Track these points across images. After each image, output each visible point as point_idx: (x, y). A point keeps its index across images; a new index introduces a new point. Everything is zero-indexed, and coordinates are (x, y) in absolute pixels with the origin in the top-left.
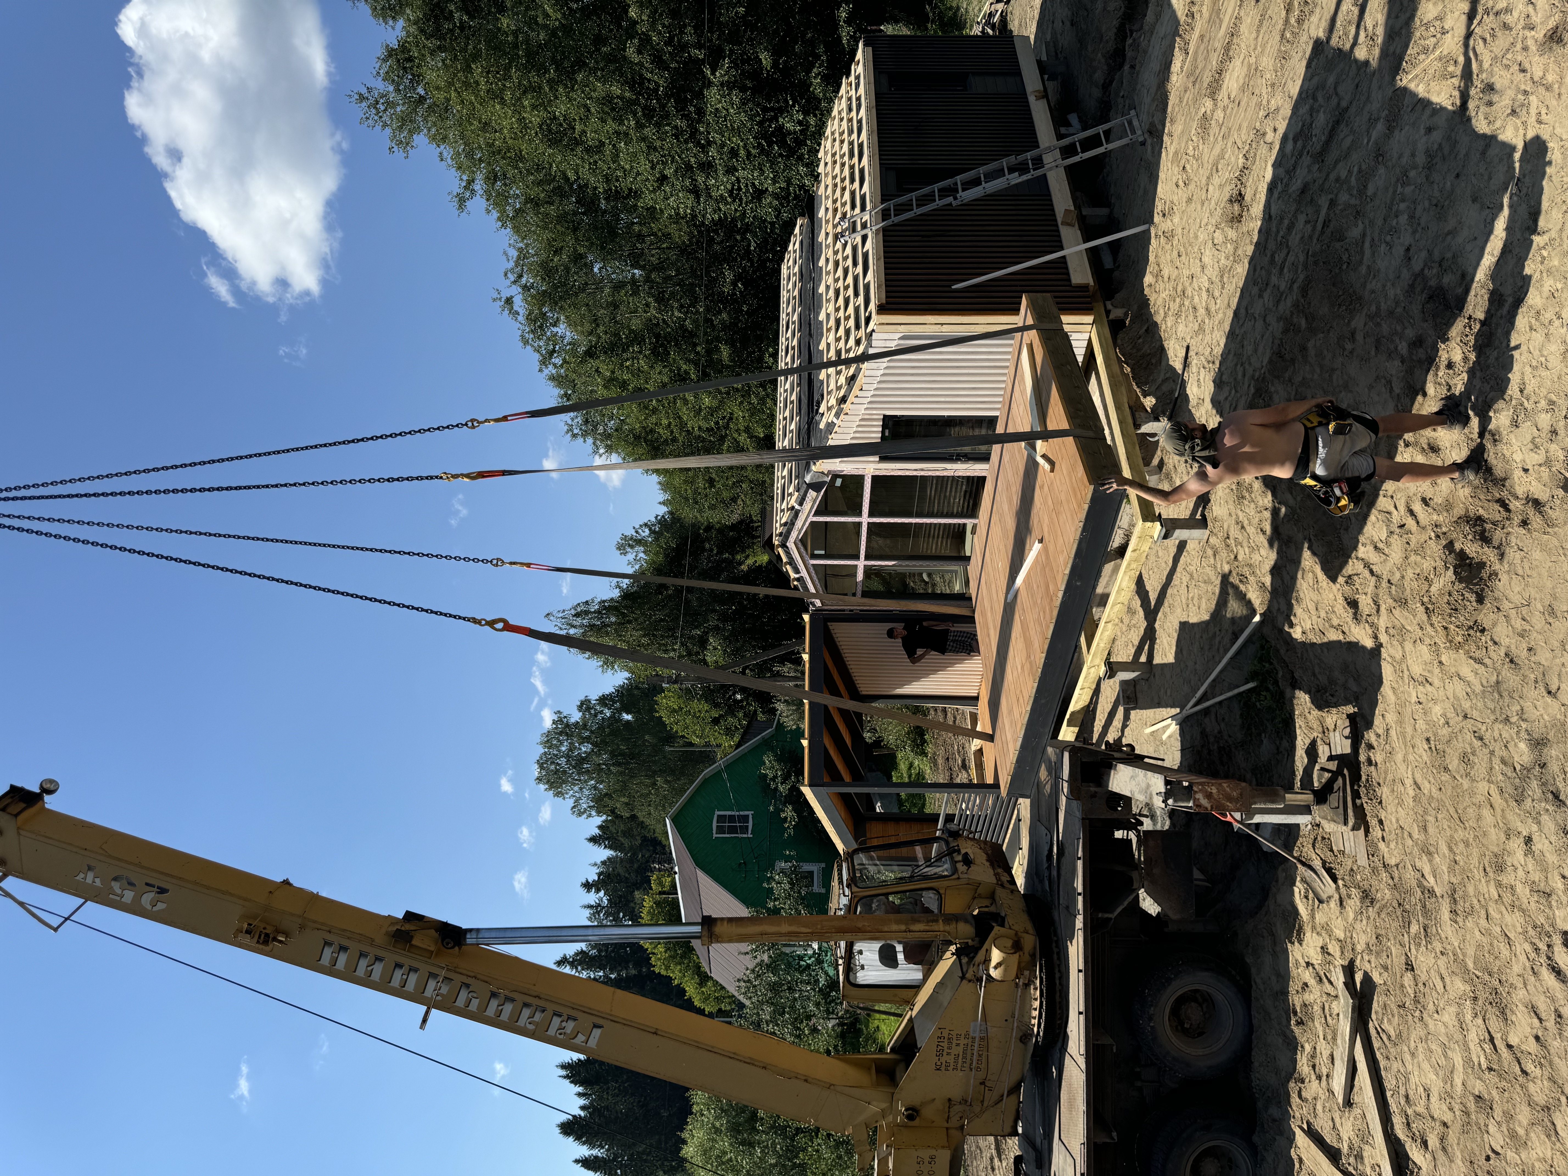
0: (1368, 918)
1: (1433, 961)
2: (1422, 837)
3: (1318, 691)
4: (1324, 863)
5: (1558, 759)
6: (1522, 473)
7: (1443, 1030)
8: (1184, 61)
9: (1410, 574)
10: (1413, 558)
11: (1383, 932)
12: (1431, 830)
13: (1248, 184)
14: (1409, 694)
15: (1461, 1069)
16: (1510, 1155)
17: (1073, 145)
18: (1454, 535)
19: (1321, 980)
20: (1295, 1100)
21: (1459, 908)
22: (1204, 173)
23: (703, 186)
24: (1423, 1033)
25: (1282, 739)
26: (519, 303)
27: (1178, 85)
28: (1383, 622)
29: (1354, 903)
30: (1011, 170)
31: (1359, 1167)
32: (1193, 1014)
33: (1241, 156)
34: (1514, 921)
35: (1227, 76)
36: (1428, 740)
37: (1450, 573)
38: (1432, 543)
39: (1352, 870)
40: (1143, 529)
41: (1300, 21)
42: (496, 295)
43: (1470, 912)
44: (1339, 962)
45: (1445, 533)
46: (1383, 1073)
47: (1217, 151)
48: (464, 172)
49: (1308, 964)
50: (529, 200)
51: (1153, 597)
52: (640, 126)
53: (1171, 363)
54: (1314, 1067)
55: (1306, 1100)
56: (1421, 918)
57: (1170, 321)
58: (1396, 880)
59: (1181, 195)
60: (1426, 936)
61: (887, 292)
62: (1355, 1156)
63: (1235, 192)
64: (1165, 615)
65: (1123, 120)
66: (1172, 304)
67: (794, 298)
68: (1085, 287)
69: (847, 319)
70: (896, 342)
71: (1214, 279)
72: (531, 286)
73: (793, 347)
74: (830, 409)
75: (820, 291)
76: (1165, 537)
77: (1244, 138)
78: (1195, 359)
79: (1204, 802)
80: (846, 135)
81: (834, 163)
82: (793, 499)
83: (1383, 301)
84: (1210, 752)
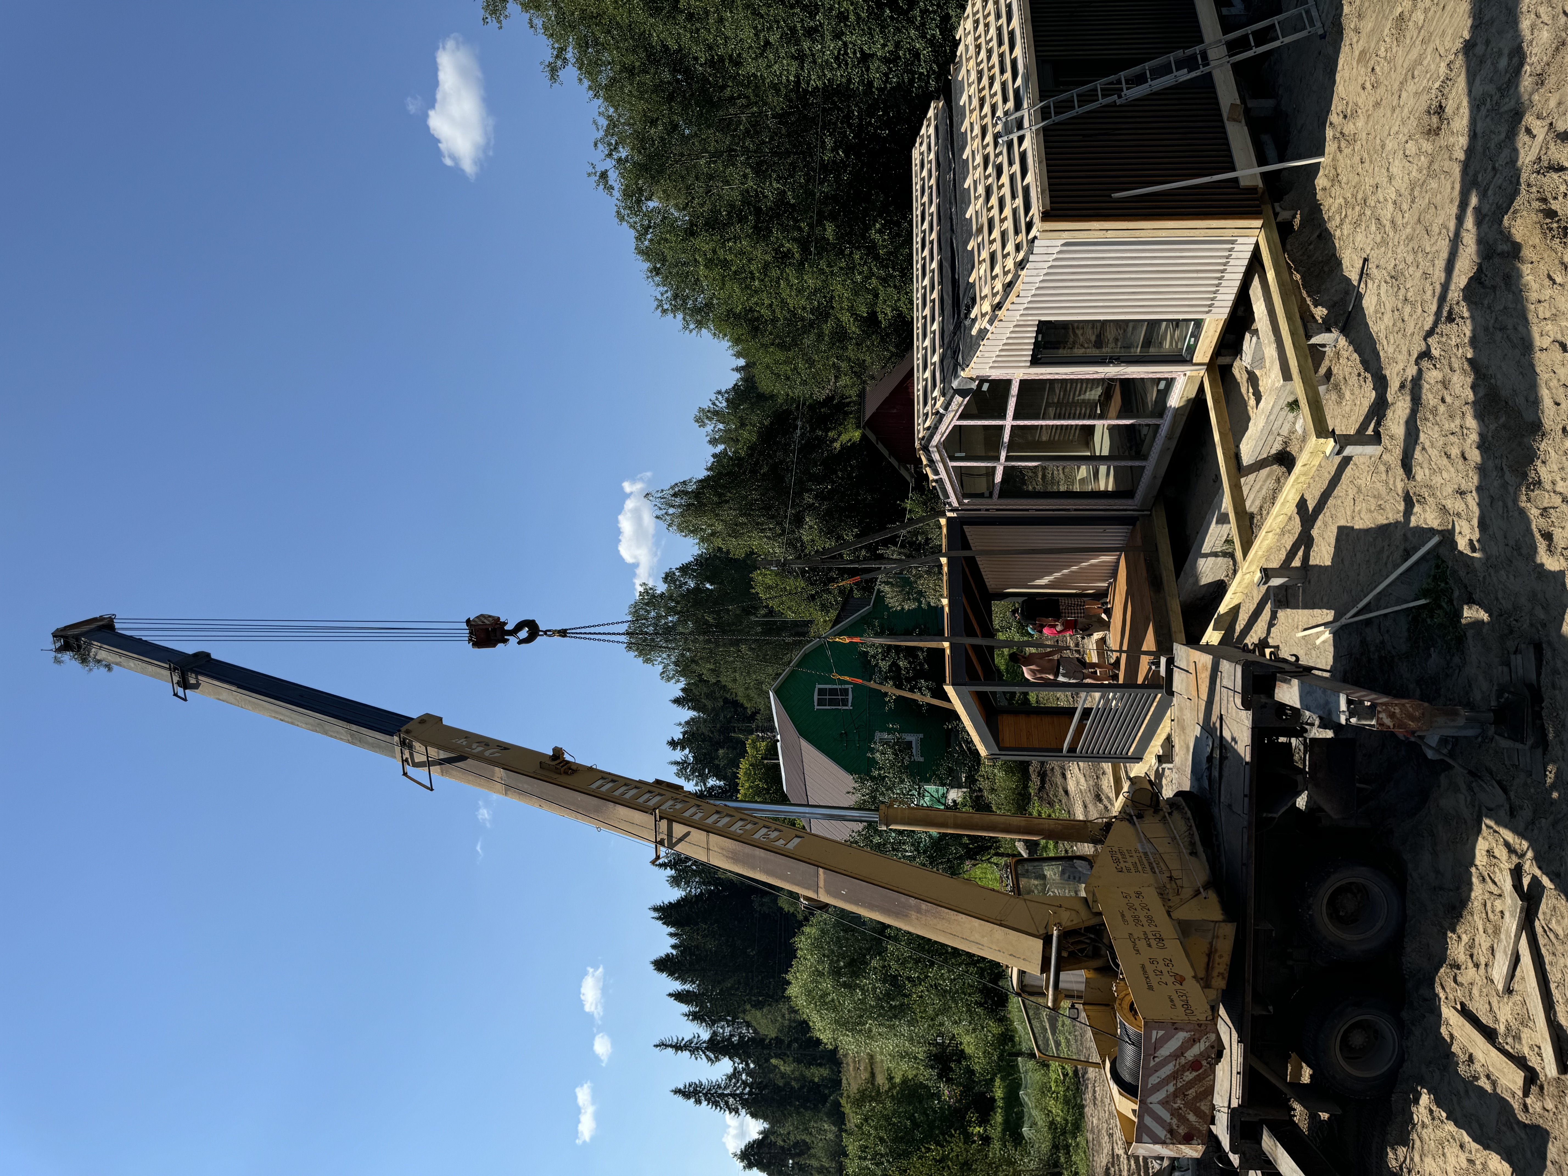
0: (1541, 828)
3: (1501, 615)
4: (1495, 775)
13: (1451, 97)
17: (1244, 38)
19: (1484, 880)
20: (1449, 985)
22: (1396, 78)
23: (808, 52)
25: (1453, 655)
26: (614, 177)
29: (1525, 814)
30: (1180, 65)
31: (1517, 1046)
32: (1348, 903)
33: (1443, 65)
39: (1525, 783)
40: (1316, 444)
42: (591, 170)
44: (1507, 866)
46: (1548, 967)
47: (1414, 54)
48: (556, 42)
50: (624, 68)
51: (1311, 505)
53: (1346, 274)
54: (1471, 956)
55: (1462, 985)
57: (1347, 229)
59: (1366, 99)
61: (1050, 197)
62: (1514, 1037)
63: (1435, 104)
64: (1325, 524)
65: (1301, 9)
66: (1350, 212)
67: (931, 188)
68: (1253, 190)
69: (1002, 221)
70: (1058, 249)
71: (1403, 191)
72: (627, 160)
73: (932, 242)
74: (983, 315)
75: (966, 186)
76: (1338, 453)
77: (1448, 45)
78: (1374, 271)
79: (1387, 721)
80: (992, 18)
81: (978, 47)
82: (939, 404)
84: (1370, 660)
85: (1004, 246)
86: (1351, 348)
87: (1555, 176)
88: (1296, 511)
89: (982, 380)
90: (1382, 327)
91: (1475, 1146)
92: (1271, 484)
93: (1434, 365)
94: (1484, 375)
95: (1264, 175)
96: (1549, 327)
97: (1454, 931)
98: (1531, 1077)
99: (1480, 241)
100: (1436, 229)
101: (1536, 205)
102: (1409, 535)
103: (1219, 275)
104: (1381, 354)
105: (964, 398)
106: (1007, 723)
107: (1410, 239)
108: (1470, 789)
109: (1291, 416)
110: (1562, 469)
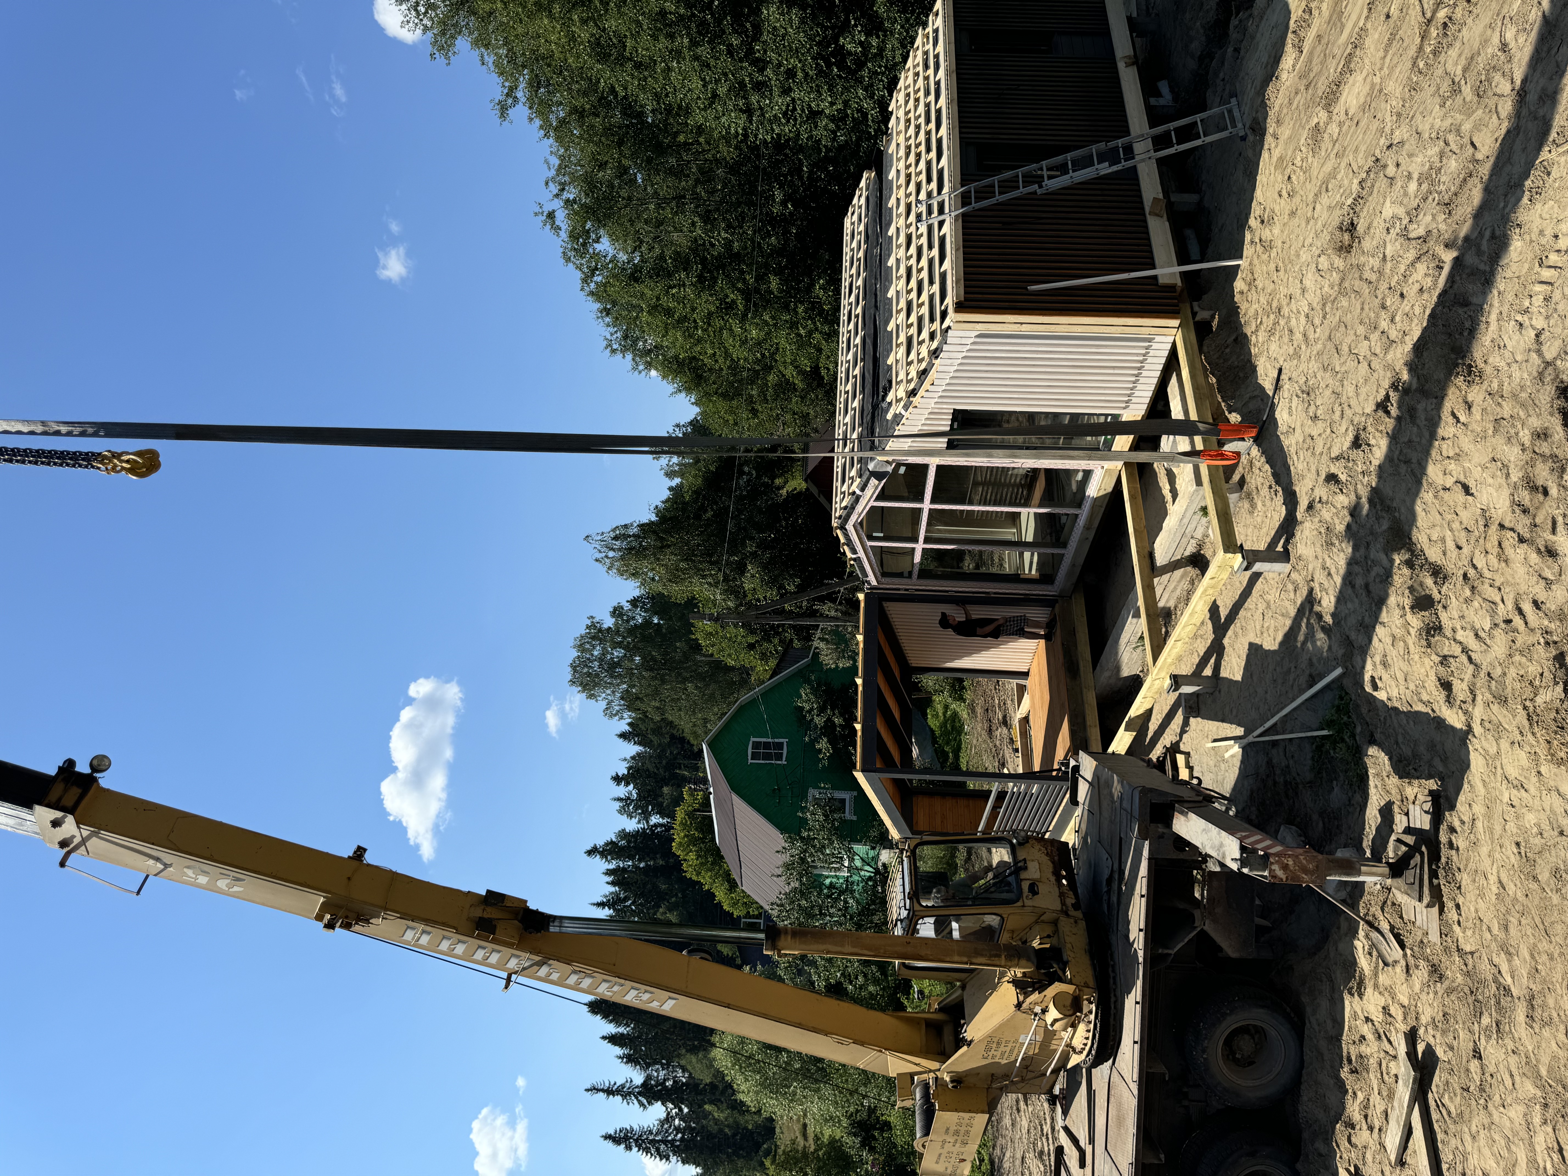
0: (1436, 993)
1: (1503, 1056)
2: (1502, 935)
3: (1400, 761)
4: (1392, 929)
7: (1508, 1124)
8: (1297, 60)
9: (1512, 672)
10: (1517, 658)
11: (1451, 1012)
12: (1513, 931)
13: (1362, 215)
14: (1501, 792)
15: (1524, 1166)
17: (1167, 133)
19: (1379, 1037)
20: (1344, 1144)
21: (1537, 1014)
22: (1311, 189)
23: (756, 105)
24: (1486, 1121)
25: (1352, 792)
26: (561, 217)
27: (1288, 83)
28: (1478, 712)
29: (1421, 974)
30: (1101, 158)
32: (1246, 1045)
33: (1356, 182)
35: (1346, 90)
36: (1518, 844)
37: (1559, 688)
38: (1540, 649)
39: (1422, 942)
40: (1224, 559)
41: (1435, 53)
42: (538, 209)
43: (1548, 1023)
44: (1403, 1028)
45: (1555, 643)
46: (1440, 1145)
47: (1328, 167)
48: (507, 80)
49: (1367, 1019)
50: (574, 110)
51: (1224, 613)
52: (694, 44)
53: (1260, 381)
54: (1366, 1117)
55: (1356, 1146)
56: (1494, 1013)
57: (1262, 336)
58: (1470, 967)
59: (1282, 206)
60: (1498, 1031)
61: (966, 288)
63: (1347, 220)
64: (1236, 636)
65: (1225, 109)
66: (1265, 319)
67: (859, 260)
68: (1171, 288)
69: (920, 306)
70: (972, 340)
71: (1315, 305)
72: (574, 201)
73: (857, 316)
74: (898, 401)
75: (889, 264)
76: (1246, 569)
77: (1361, 162)
78: (1287, 384)
79: (1280, 873)
80: (921, 94)
81: (908, 121)
82: (855, 484)
83: (1506, 381)
84: (1275, 783)
85: (920, 332)
86: (1263, 459)
87: (1461, 311)
88: (1208, 616)
89: (899, 465)
90: (1293, 442)
92: (1185, 585)
93: (1341, 490)
94: (1389, 507)
95: (1183, 274)
96: (1452, 467)
97: (1351, 1087)
100: (1345, 349)
101: (1441, 338)
102: (1315, 660)
103: (1136, 372)
104: (1292, 468)
105: (880, 480)
106: (922, 808)
107: (1321, 355)
109: (1202, 522)
110: (1462, 617)
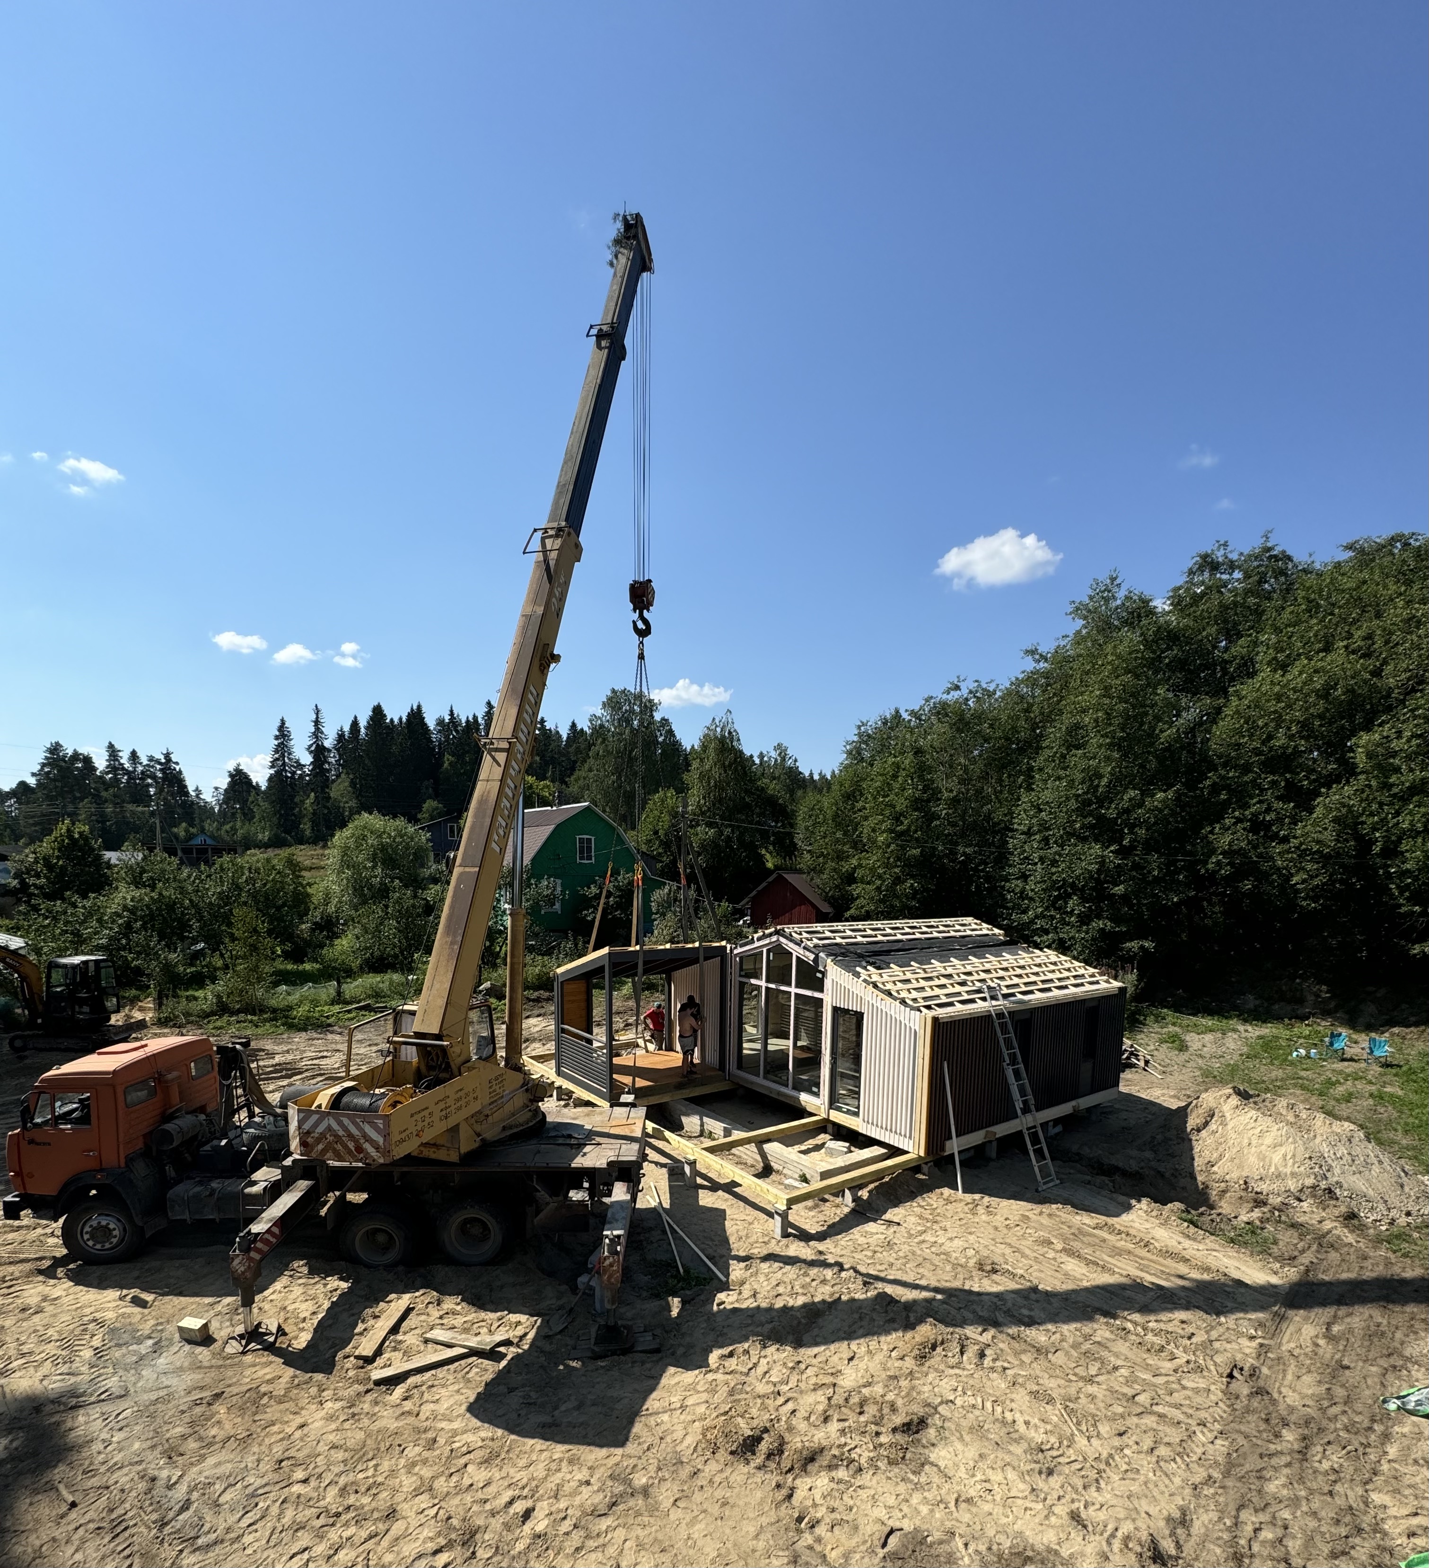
5: (636, 1505)
6: (808, 1487)
8: (1089, 1226)
9: (750, 1399)
13: (1004, 1278)
15: (451, 1427)
16: (402, 1462)
17: (1039, 1142)
18: (772, 1434)
19: (499, 1320)
20: (426, 1298)
22: (1013, 1240)
25: (648, 1292)
27: (1074, 1220)
28: (719, 1376)
29: (548, 1347)
31: (389, 1349)
32: (476, 1231)
34: (539, 1471)
35: (1076, 1262)
36: (647, 1409)
37: (750, 1433)
38: (767, 1416)
39: (567, 1346)
40: (783, 1197)
44: (511, 1336)
45: (774, 1426)
46: (446, 1368)
47: (1027, 1252)
51: (738, 1191)
53: (889, 1211)
54: (447, 1313)
55: (427, 1307)
57: (918, 1210)
59: (1000, 1220)
62: (396, 1346)
63: (998, 1267)
64: (726, 1200)
65: (1054, 1176)
66: (929, 1212)
67: (948, 932)
68: (944, 1148)
69: (931, 988)
70: (912, 1026)
71: (944, 1247)
73: (914, 934)
74: (869, 975)
75: (951, 959)
76: (777, 1211)
77: (1035, 1274)
78: (892, 1230)
79: (608, 1263)
82: (807, 942)
83: (921, 1382)
84: (639, 1234)
85: (915, 989)
86: (843, 1215)
87: (958, 1350)
88: (733, 1180)
89: (824, 973)
90: (857, 1236)
91: (316, 1322)
92: (750, 1162)
93: (835, 1275)
95: (953, 1155)
96: (863, 1349)
97: (462, 1300)
98: (369, 1360)
99: (915, 1302)
100: (921, 1270)
101: (940, 1338)
102: (724, 1259)
104: (841, 1236)
105: (812, 961)
107: (914, 1253)
108: (560, 1308)
109: (796, 1176)
110: (775, 1362)
